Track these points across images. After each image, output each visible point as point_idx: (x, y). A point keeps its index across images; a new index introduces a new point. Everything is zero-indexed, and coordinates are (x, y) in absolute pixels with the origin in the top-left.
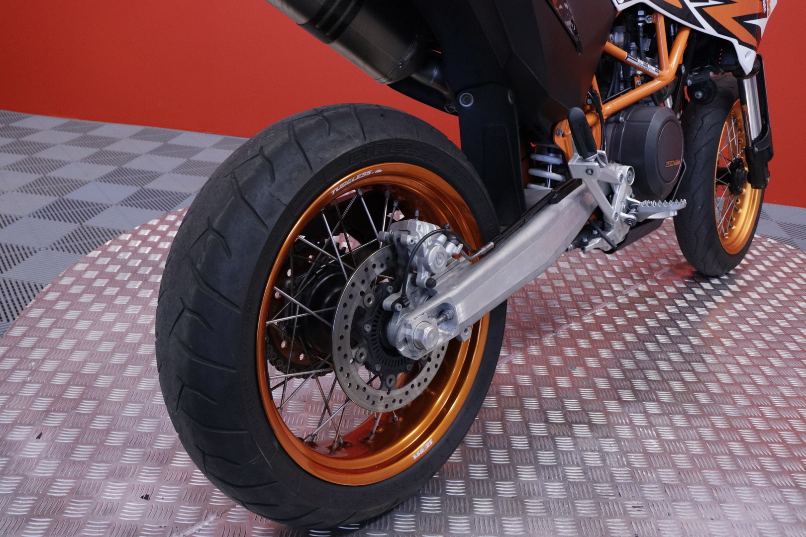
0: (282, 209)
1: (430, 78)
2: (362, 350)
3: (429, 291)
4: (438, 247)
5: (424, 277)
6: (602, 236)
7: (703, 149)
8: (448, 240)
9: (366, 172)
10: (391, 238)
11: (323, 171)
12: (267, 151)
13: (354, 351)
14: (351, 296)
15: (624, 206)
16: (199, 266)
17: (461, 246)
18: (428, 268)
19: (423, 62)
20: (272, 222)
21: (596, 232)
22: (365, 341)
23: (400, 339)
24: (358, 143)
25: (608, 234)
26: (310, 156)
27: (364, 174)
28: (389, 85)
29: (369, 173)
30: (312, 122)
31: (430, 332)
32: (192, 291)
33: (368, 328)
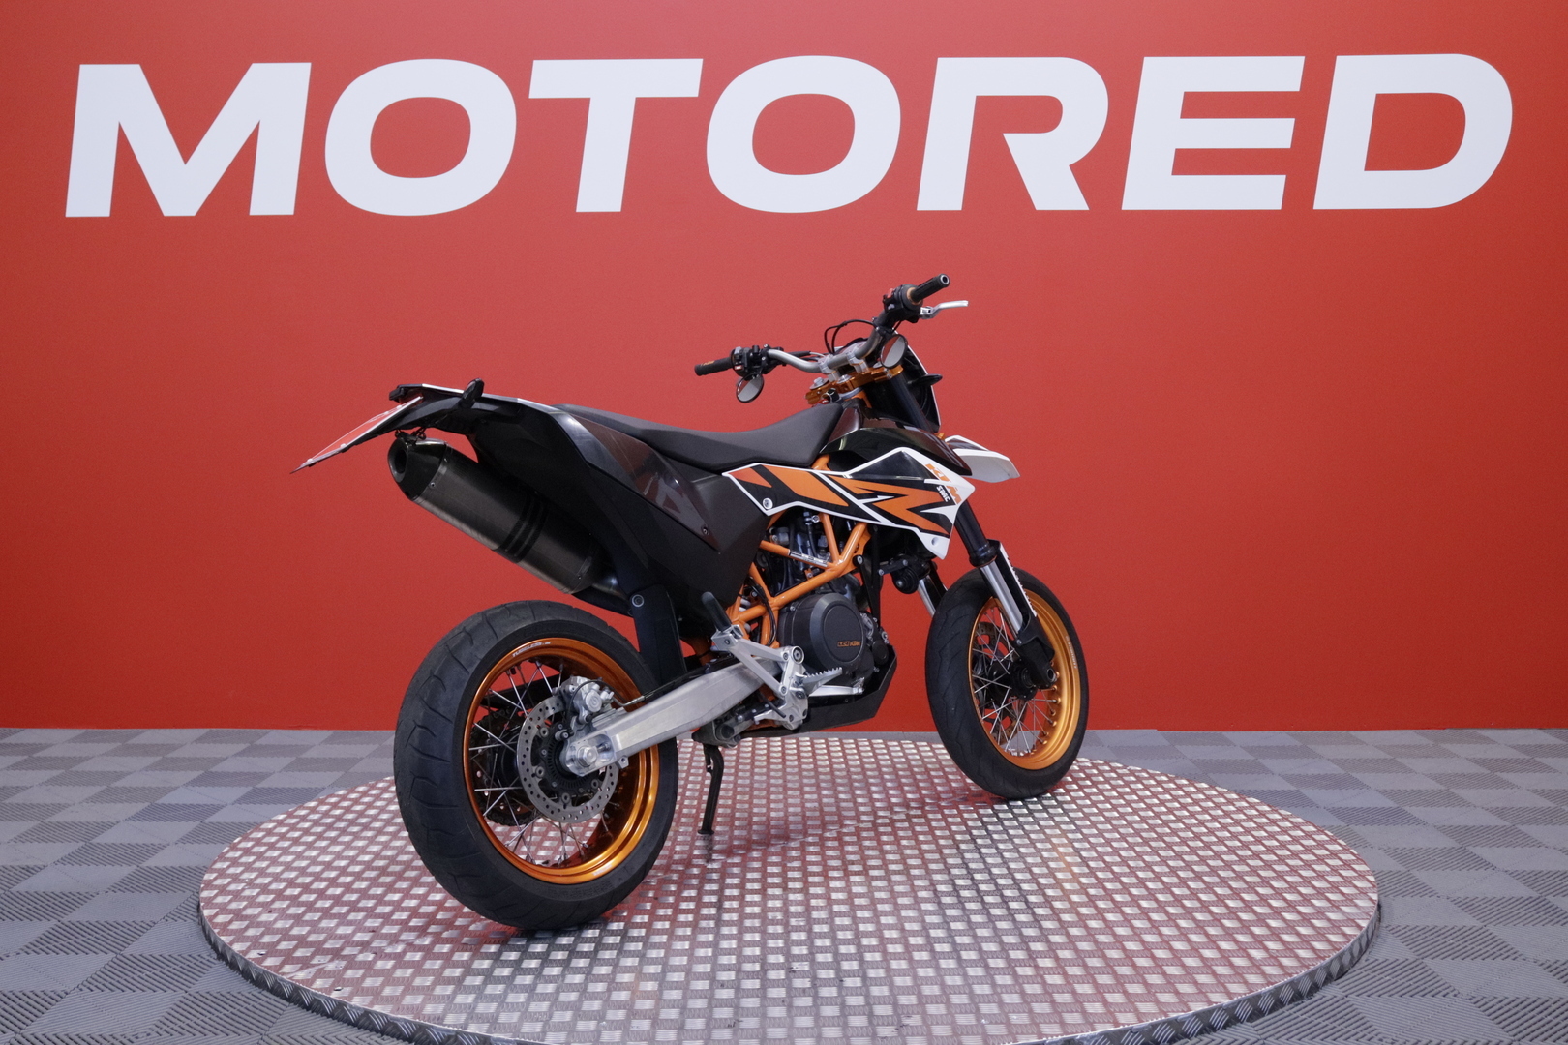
0: (478, 662)
1: (610, 586)
2: (540, 768)
3: (588, 726)
4: (593, 693)
5: (584, 714)
6: (774, 710)
7: (948, 646)
8: (602, 689)
9: (538, 643)
10: (560, 691)
11: (505, 639)
12: (468, 629)
13: (534, 768)
14: (530, 727)
15: (793, 681)
16: (425, 699)
17: (612, 693)
18: (586, 708)
19: (601, 571)
20: (472, 670)
21: (767, 706)
22: (542, 762)
23: (568, 758)
24: (530, 622)
25: (780, 708)
26: (497, 630)
27: (537, 645)
28: (573, 595)
29: (540, 644)
30: (499, 610)
31: (589, 752)
32: (422, 714)
33: (544, 752)
